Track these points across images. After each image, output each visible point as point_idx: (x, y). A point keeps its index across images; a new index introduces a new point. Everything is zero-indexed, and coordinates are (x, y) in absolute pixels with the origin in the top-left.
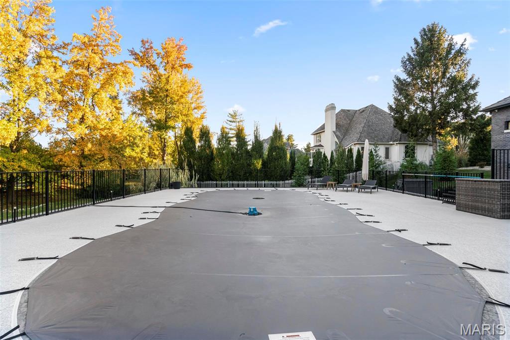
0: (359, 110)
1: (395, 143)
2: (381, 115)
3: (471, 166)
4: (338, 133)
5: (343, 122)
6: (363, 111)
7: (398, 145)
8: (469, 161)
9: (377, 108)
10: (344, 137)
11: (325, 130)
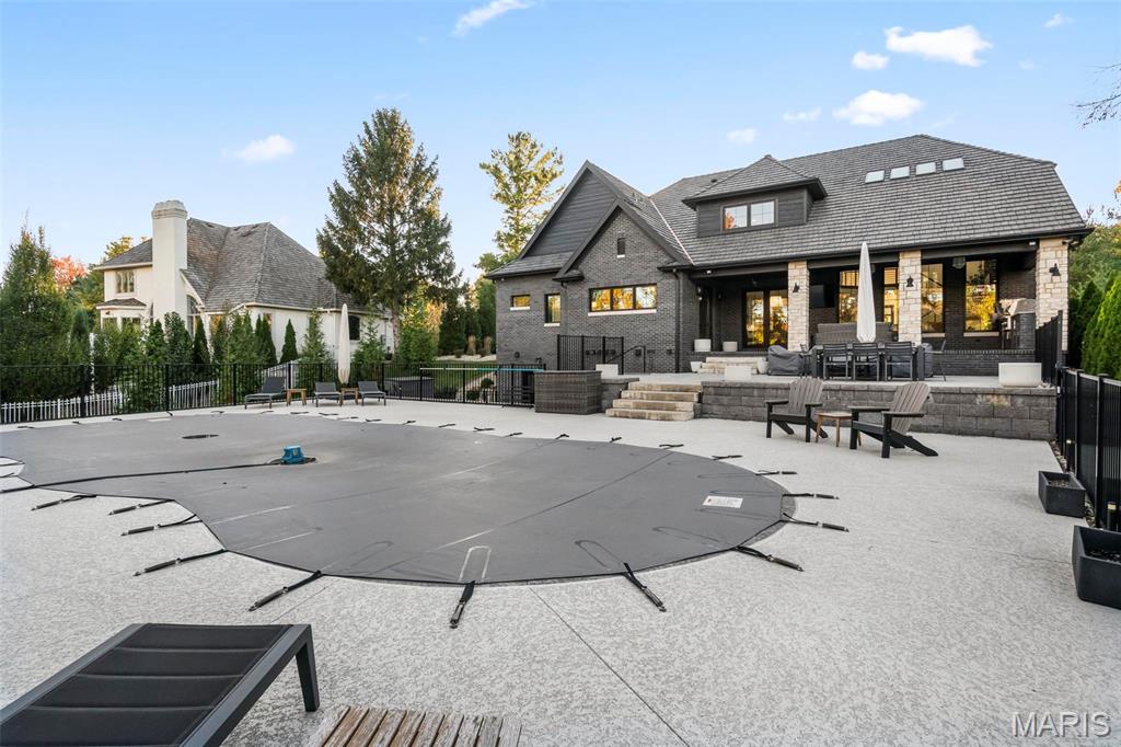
0: (236, 229)
1: (328, 310)
2: (291, 250)
3: (444, 354)
4: (194, 276)
5: (204, 251)
6: (249, 234)
7: (334, 314)
8: (440, 347)
9: (280, 233)
10: (211, 288)
11: (153, 263)
